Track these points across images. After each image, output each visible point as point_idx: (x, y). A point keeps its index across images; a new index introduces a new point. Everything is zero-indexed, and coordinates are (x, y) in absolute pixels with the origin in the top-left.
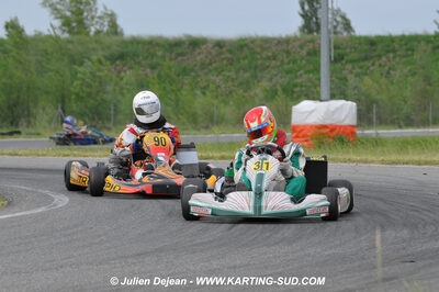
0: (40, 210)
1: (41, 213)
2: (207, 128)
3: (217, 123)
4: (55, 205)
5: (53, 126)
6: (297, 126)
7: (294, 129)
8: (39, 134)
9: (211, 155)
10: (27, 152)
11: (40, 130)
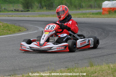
0: (35, 32)
1: (36, 32)
2: (79, 9)
3: (82, 8)
4: (39, 30)
5: (38, 9)
6: (104, 8)
7: (103, 9)
8: (34, 11)
9: (80, 16)
10: (32, 16)
11: (34, 10)
